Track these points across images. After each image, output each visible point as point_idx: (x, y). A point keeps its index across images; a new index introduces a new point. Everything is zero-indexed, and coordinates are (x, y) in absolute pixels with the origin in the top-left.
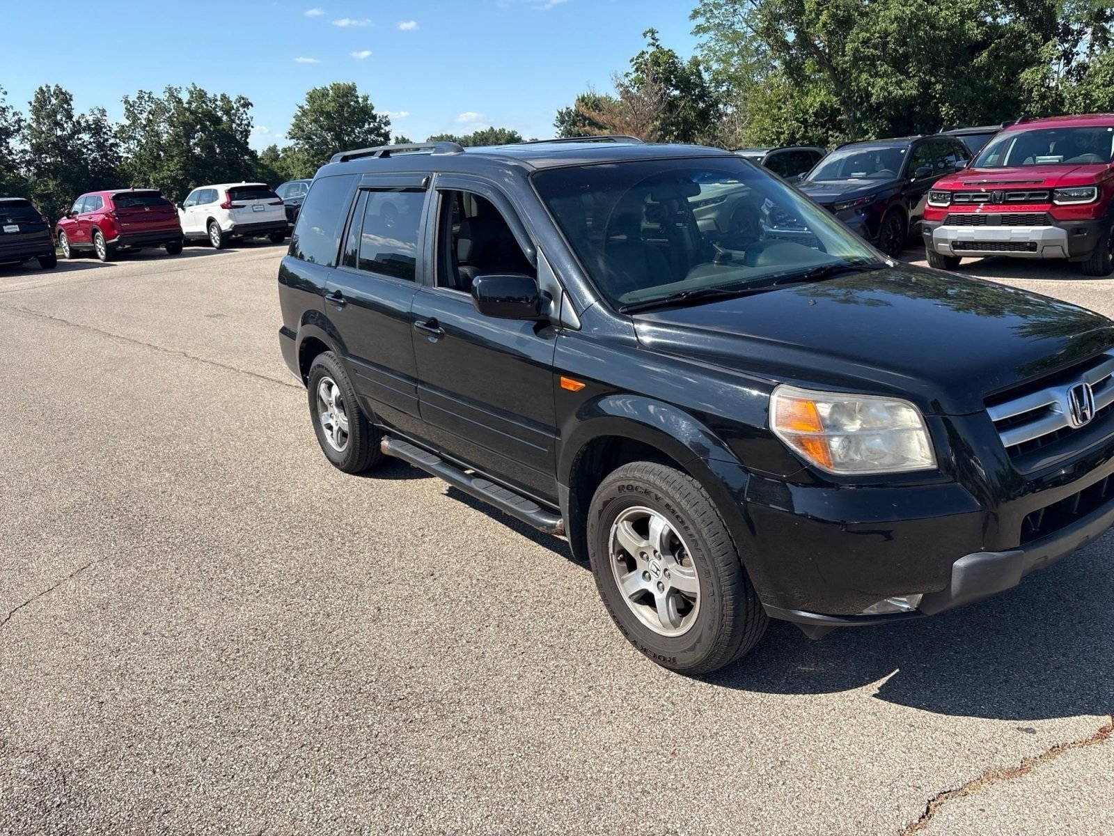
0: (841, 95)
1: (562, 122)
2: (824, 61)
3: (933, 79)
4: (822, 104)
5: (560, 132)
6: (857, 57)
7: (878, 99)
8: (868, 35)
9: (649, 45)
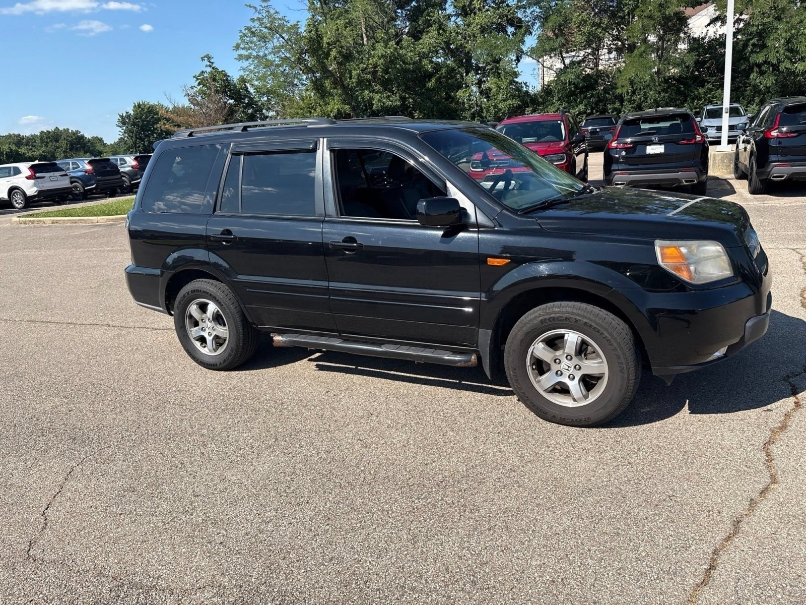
0: (351, 104)
1: (124, 123)
2: (338, 82)
3: (407, 96)
4: (338, 110)
5: (123, 131)
6: (360, 82)
7: (377, 107)
8: (365, 66)
9: (207, 66)
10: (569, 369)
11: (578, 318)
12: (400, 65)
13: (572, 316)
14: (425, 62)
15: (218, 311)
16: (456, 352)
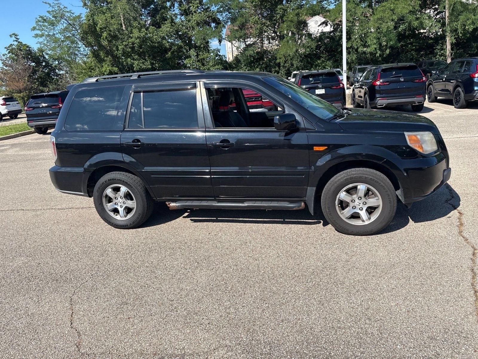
0: (119, 67)
2: (109, 53)
3: (154, 62)
4: (110, 70)
6: (124, 53)
8: (127, 43)
9: (14, 41)
10: (360, 204)
11: (367, 176)
12: (150, 43)
13: (363, 175)
14: (164, 42)
15: (128, 191)
16: (291, 202)
